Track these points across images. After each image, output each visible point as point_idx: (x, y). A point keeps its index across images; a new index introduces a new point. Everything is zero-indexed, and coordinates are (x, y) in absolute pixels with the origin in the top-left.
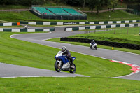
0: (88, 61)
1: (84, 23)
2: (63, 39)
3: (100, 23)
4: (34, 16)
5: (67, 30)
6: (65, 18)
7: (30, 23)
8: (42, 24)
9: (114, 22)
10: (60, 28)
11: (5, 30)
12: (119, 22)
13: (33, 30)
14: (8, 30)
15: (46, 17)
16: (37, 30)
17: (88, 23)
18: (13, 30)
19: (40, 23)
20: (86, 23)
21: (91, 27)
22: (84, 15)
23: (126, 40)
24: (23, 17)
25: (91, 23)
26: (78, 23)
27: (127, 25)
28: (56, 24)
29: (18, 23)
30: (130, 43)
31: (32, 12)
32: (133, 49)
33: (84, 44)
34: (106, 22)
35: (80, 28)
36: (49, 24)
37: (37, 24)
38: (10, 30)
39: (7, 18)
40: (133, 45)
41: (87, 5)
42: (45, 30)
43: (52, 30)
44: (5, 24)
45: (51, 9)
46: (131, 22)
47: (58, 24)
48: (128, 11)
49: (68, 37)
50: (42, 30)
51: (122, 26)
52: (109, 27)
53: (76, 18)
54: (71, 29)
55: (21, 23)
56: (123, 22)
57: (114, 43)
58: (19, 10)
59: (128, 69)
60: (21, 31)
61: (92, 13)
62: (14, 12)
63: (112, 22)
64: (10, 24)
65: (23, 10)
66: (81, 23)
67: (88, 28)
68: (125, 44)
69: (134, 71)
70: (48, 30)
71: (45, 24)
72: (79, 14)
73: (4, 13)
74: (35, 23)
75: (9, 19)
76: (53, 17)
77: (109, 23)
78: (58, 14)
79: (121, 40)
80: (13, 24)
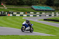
0: (55, 29)
1: (54, 13)
5: (46, 16)
6: (46, 11)
7: (31, 13)
10: (43, 15)
13: (32, 16)
14: (22, 16)
15: (38, 10)
16: (34, 16)
18: (24, 16)
19: (35, 13)
21: (57, 15)
22: (54, 10)
24: (28, 10)
25: (57, 13)
26: (51, 13)
28: (42, 13)
29: (26, 13)
33: (54, 22)
35: (52, 15)
36: (39, 13)
37: (34, 13)
38: (23, 16)
39: (22, 10)
41: (55, 5)
43: (40, 16)
44: (20, 13)
45: (40, 7)
47: (43, 13)
50: (36, 16)
53: (50, 11)
54: (48, 16)
55: (27, 12)
58: (26, 7)
60: (27, 16)
61: (57, 9)
62: (24, 8)
64: (23, 13)
65: (28, 7)
66: (52, 13)
67: (55, 15)
70: (38, 16)
71: (37, 13)
72: (52, 9)
73: (20, 8)
75: (22, 11)
76: (41, 10)
78: (43, 9)
80: (24, 13)
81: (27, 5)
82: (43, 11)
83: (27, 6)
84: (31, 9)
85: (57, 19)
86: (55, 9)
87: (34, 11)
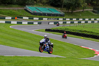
0: (64, 46)
1: (62, 19)
2: (47, 30)
3: (74, 19)
4: (27, 13)
5: (50, 23)
7: (24, 18)
8: (33, 19)
9: (84, 19)
10: (45, 22)
11: (6, 22)
12: (87, 19)
13: (26, 23)
14: (8, 22)
15: (35, 14)
16: (29, 23)
17: (65, 19)
18: (12, 22)
19: (31, 18)
21: (67, 22)
22: (62, 13)
23: (92, 32)
24: (19, 13)
25: (67, 19)
26: (58, 19)
27: (93, 22)
28: (42, 19)
29: (16, 18)
30: (94, 34)
31: (26, 10)
32: (97, 39)
34: (78, 19)
35: (60, 23)
36: (38, 19)
37: (29, 19)
38: (10, 23)
39: (8, 13)
40: (96, 36)
41: (65, 6)
42: (34, 23)
43: (40, 23)
44: (6, 18)
45: (39, 8)
46: (95, 19)
47: (44, 19)
48: (94, 12)
49: (50, 28)
50: (32, 23)
51: (90, 22)
52: (80, 22)
54: (53, 23)
55: (18, 17)
56: (90, 19)
57: (83, 34)
58: (16, 8)
59: (92, 53)
60: (18, 23)
61: (68, 12)
62: (13, 10)
63: (82, 19)
64: (10, 18)
65: (20, 8)
66: (60, 19)
67: (65, 23)
68: (91, 35)
69: (97, 55)
70: (37, 23)
71: (34, 18)
72: (59, 13)
73: (6, 10)
74: (28, 18)
75: (9, 15)
76: (40, 14)
78: (44, 12)
79: (88, 32)
80: (12, 18)
81: (17, 4)
82: (44, 15)
83: (17, 6)
84: (25, 11)
85: (68, 29)
86: (65, 12)
87: (29, 15)
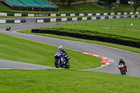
1: (55, 15)
2: (34, 31)
3: (71, 15)
4: (5, 7)
5: (38, 21)
6: (37, 9)
7: (1, 14)
8: (13, 15)
9: (86, 15)
10: (31, 20)
12: (90, 15)
13: (4, 21)
16: (7, 22)
17: (60, 15)
19: (11, 14)
20: (57, 15)
21: (63, 19)
22: (55, 6)
23: (97, 33)
25: (62, 15)
26: (49, 15)
27: (98, 18)
28: (27, 15)
30: (100, 35)
31: (3, 3)
32: (104, 41)
34: (77, 15)
35: (52, 20)
36: (20, 15)
37: (8, 15)
40: (103, 38)
42: (16, 21)
43: (23, 21)
47: (29, 15)
48: (99, 4)
49: (39, 28)
50: (13, 22)
51: (94, 18)
52: (80, 19)
53: (47, 9)
54: (42, 21)
56: (94, 15)
57: (85, 35)
59: (98, 62)
61: (63, 5)
63: (83, 15)
66: (52, 15)
68: (96, 37)
69: (104, 64)
70: (19, 21)
71: (16, 15)
72: (51, 6)
74: (6, 14)
76: (24, 9)
77: (81, 15)
78: (29, 5)
79: (92, 32)
82: (30, 9)
86: (59, 5)
87: (8, 10)
